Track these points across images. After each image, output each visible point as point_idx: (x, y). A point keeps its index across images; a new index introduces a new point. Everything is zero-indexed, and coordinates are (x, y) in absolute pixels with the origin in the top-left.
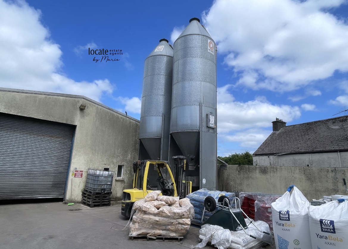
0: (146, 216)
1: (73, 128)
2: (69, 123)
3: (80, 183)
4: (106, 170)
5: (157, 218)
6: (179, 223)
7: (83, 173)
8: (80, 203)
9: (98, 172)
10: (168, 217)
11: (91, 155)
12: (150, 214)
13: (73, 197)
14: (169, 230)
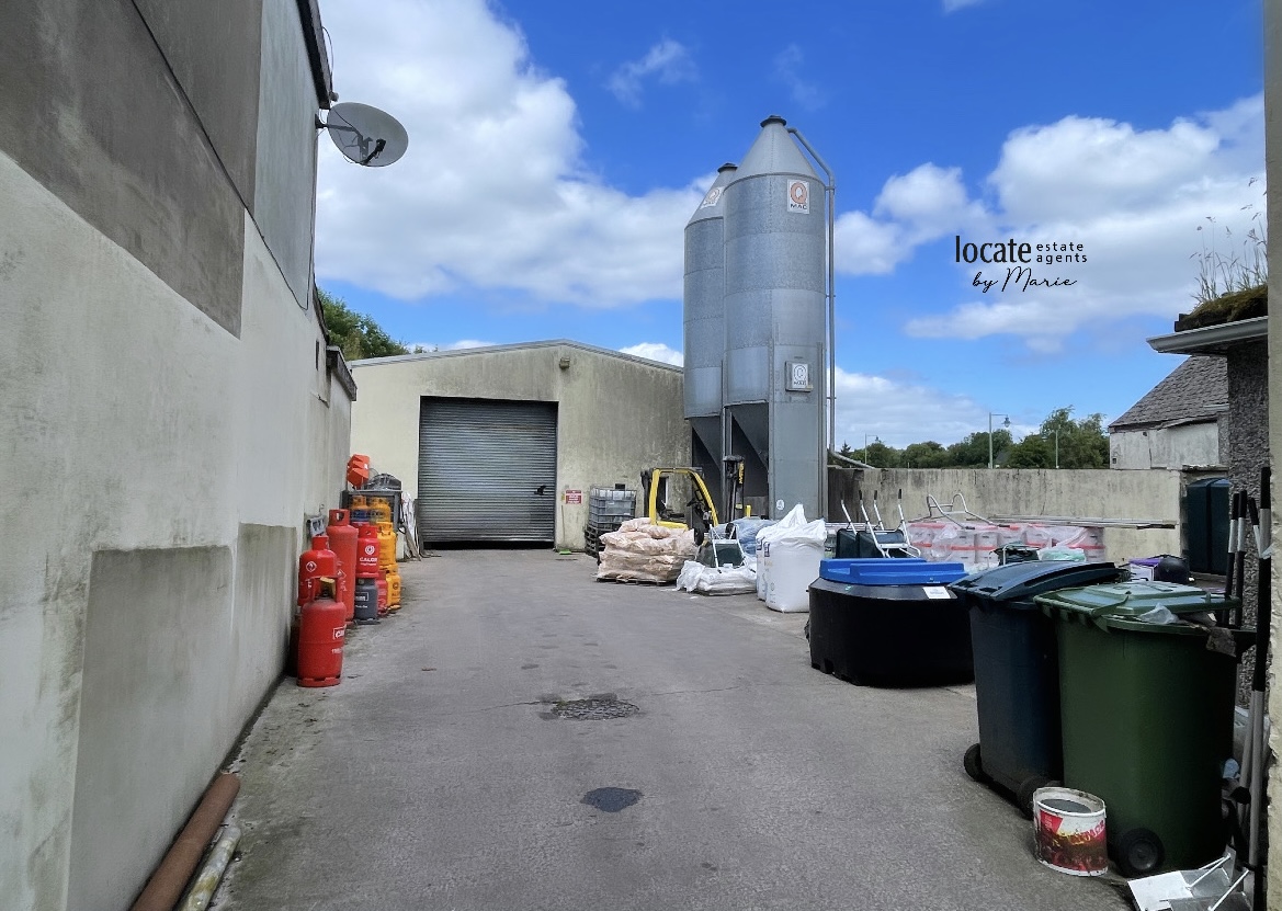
0: (615, 552)
1: (553, 407)
2: (544, 399)
3: (578, 514)
4: (620, 487)
5: (628, 554)
6: (658, 561)
7: (582, 494)
8: (582, 552)
9: (602, 493)
10: (643, 552)
11: (593, 460)
12: (620, 548)
13: (568, 540)
14: (643, 570)
